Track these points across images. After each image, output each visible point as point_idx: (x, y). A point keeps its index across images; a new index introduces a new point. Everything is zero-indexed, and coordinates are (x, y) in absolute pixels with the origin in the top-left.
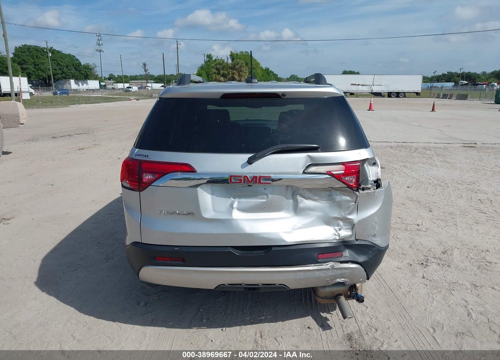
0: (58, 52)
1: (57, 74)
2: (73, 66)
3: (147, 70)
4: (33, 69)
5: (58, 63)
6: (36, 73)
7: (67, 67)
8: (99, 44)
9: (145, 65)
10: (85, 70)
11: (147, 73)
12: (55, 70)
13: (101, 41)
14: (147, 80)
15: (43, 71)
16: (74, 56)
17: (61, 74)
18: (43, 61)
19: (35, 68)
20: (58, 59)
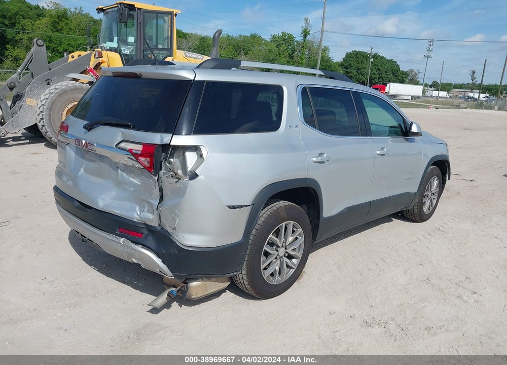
0: (382, 57)
1: (375, 78)
2: (392, 71)
3: (475, 78)
4: (355, 73)
5: (379, 68)
6: (357, 77)
7: (386, 72)
8: (429, 50)
9: (474, 73)
10: (402, 76)
11: (474, 81)
12: (374, 74)
13: (431, 47)
14: (472, 89)
15: (363, 76)
16: (395, 62)
17: (379, 78)
18: (365, 66)
19: (357, 72)
20: (379, 65)
